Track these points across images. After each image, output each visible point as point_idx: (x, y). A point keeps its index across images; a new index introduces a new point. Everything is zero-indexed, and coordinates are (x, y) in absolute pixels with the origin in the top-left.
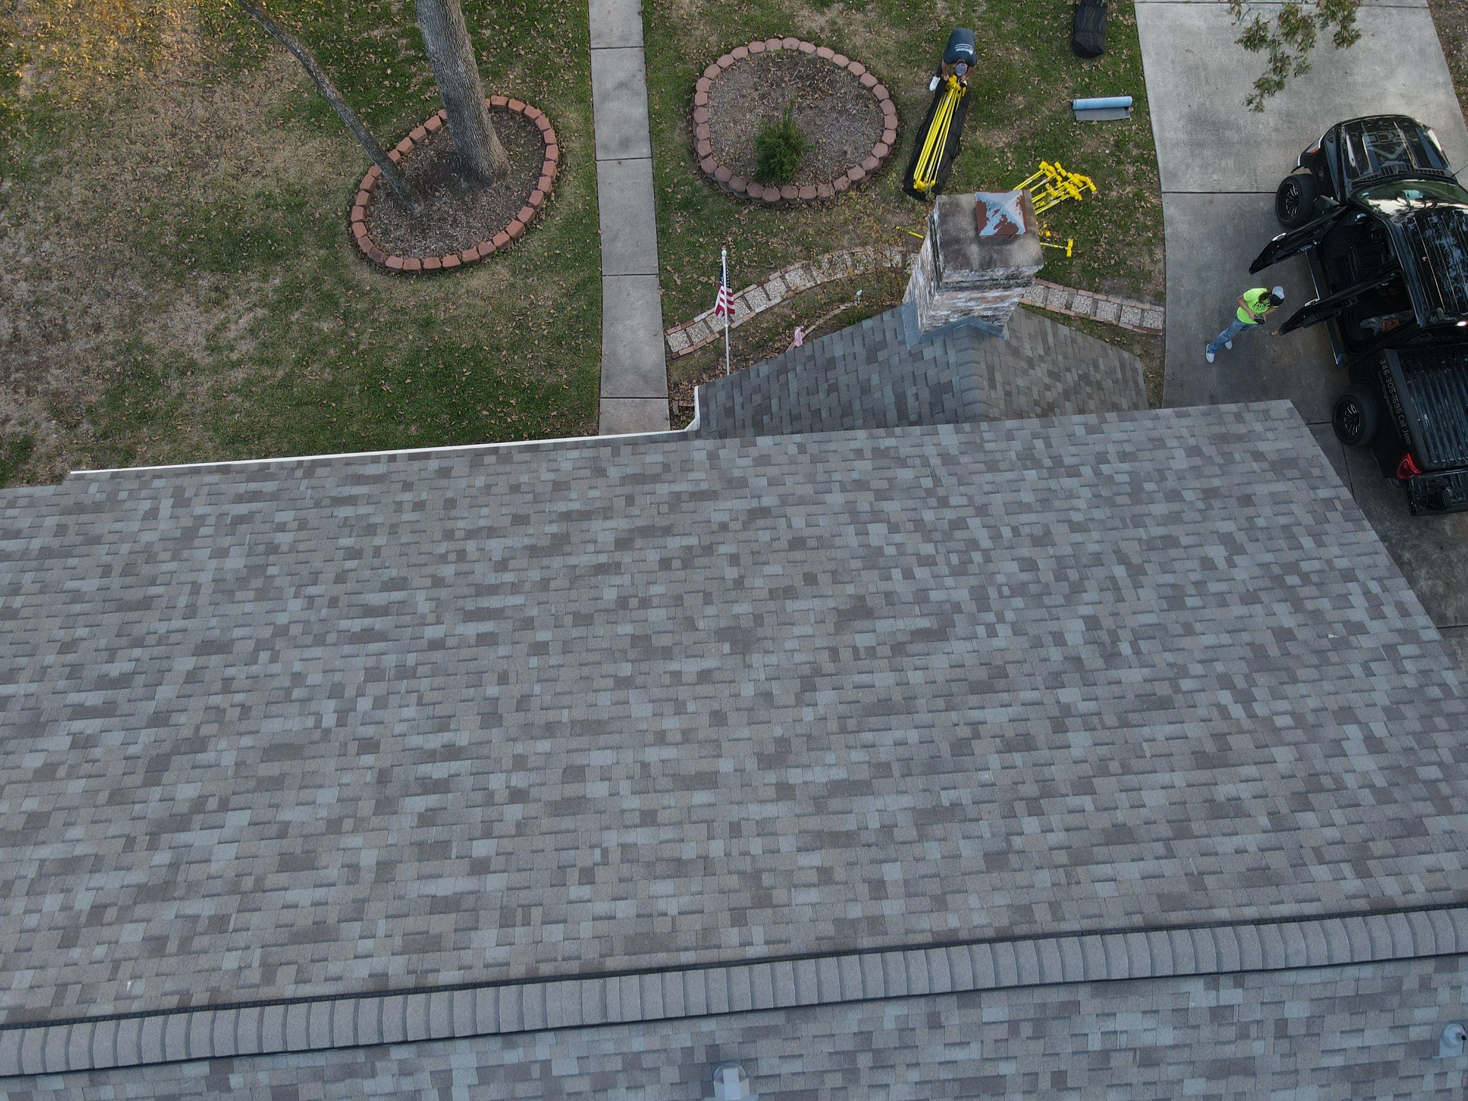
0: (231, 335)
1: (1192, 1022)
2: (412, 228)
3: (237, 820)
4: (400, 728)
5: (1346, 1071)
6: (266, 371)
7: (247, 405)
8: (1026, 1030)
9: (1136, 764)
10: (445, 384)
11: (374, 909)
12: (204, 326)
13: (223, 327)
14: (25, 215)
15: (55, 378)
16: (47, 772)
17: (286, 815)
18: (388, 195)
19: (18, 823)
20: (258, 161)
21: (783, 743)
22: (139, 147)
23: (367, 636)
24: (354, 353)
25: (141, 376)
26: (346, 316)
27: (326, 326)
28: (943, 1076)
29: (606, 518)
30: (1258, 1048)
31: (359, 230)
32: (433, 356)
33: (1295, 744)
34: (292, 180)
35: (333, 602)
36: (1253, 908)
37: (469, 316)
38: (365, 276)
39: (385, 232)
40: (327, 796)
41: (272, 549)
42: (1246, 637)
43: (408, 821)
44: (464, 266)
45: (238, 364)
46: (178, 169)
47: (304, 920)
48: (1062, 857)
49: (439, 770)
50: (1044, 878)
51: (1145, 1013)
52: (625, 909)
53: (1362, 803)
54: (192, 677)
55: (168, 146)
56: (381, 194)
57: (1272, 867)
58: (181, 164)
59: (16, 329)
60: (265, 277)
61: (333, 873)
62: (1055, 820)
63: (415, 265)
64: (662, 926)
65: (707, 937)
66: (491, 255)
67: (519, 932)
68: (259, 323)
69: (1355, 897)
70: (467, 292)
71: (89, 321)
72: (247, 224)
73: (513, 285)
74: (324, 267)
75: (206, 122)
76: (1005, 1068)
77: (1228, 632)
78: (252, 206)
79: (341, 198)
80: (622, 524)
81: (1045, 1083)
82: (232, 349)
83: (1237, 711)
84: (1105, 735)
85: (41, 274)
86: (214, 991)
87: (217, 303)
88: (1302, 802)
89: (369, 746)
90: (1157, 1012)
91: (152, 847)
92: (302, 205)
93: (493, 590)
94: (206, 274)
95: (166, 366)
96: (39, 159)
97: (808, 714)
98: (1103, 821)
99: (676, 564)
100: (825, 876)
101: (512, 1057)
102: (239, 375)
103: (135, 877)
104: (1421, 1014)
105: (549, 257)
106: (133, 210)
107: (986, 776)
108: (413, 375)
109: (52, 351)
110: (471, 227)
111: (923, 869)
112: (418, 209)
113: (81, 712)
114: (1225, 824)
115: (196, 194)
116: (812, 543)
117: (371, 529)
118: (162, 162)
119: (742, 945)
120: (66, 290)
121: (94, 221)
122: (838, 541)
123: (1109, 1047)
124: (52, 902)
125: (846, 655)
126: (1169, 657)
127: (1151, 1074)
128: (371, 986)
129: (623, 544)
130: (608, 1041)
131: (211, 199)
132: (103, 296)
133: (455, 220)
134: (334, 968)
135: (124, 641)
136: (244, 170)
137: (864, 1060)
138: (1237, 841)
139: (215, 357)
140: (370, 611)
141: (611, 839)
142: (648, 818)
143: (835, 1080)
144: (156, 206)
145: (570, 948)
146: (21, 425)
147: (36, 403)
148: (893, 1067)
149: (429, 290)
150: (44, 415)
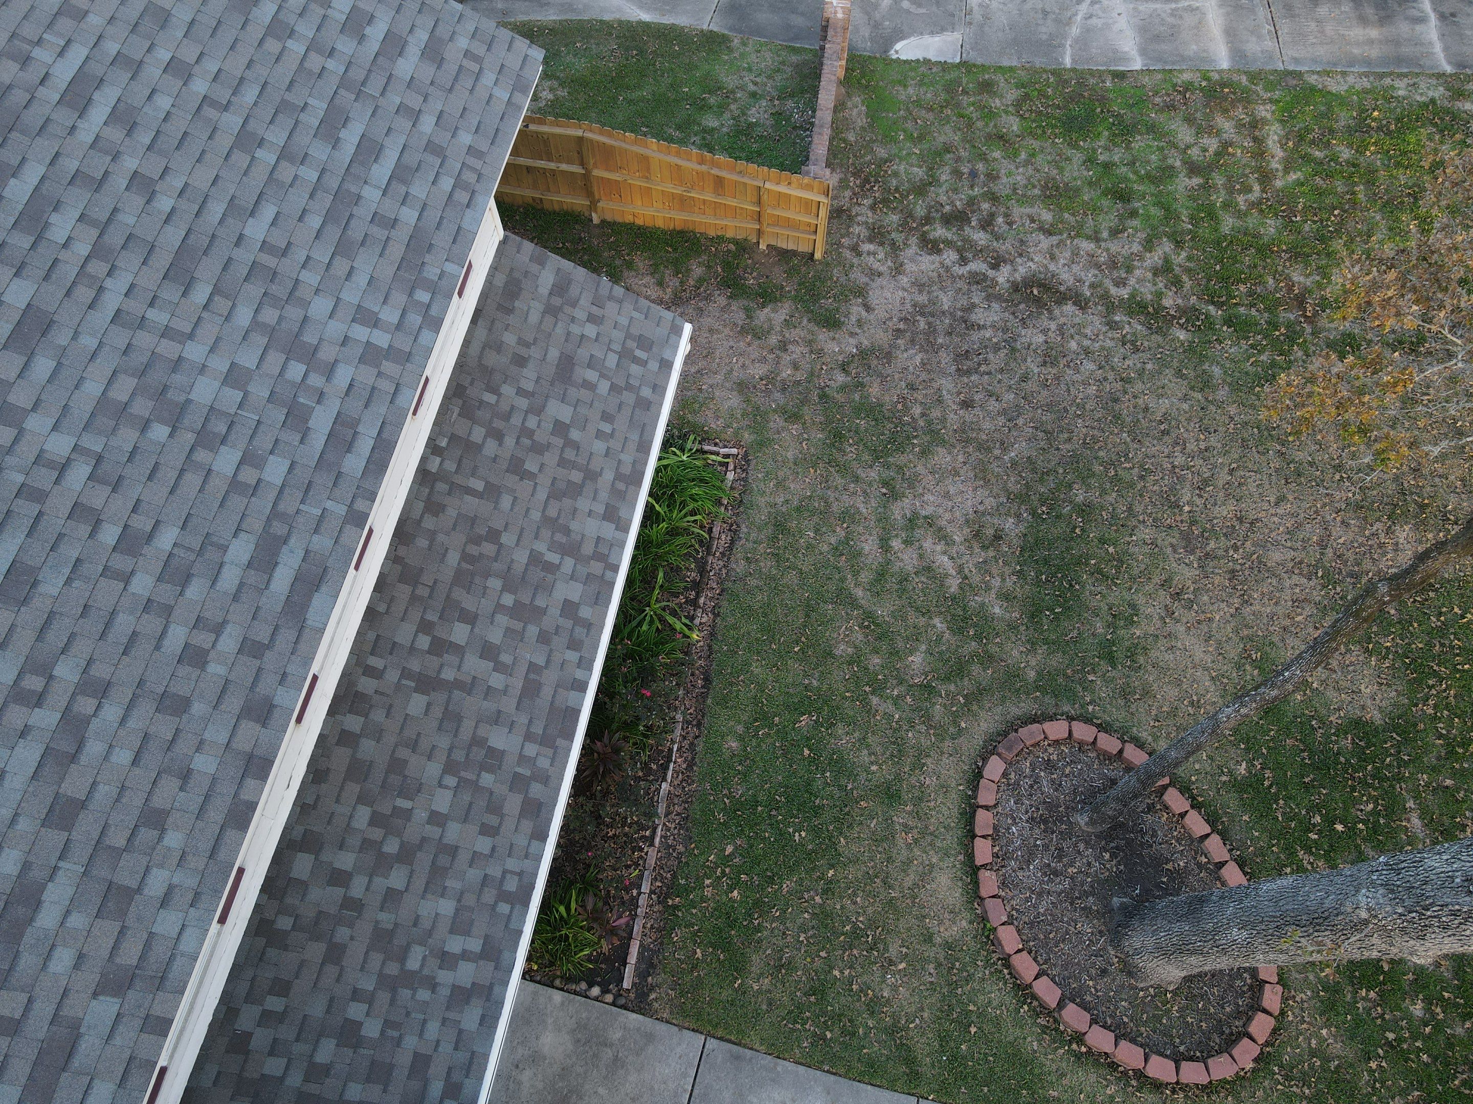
0: (928, 544)
2: (1052, 806)
6: (865, 577)
7: (825, 548)
10: (790, 801)
12: (947, 516)
13: (942, 536)
14: (1137, 350)
15: (909, 358)
20: (1190, 616)
22: (1223, 477)
24: (867, 689)
25: (892, 440)
26: (927, 688)
27: (917, 660)
31: (1057, 729)
32: (837, 793)
34: (1153, 654)
37: (889, 859)
38: (983, 723)
39: (1049, 765)
44: (973, 870)
45: (885, 545)
46: (1185, 517)
55: (1225, 511)
58: (1193, 522)
59: (984, 327)
60: (1006, 597)
63: (986, 796)
66: (984, 916)
68: (939, 579)
70: (932, 866)
71: (977, 397)
72: (1089, 585)
73: (928, 939)
74: (1007, 673)
75: (1260, 562)
78: (1116, 596)
79: (1116, 714)
82: (907, 542)
85: (1049, 357)
87: (977, 535)
92: (1112, 660)
94: (1022, 528)
95: (900, 469)
96: (1217, 371)
102: (869, 546)
105: (967, 1013)
106: (1128, 460)
108: (813, 761)
109: (945, 358)
115: (1146, 533)
117: (177, 577)
118: (1198, 501)
120: (1025, 379)
121: (1117, 417)
131: (1132, 550)
132: (1011, 415)
133: (1056, 873)
136: (1176, 596)
139: (901, 522)
144: (1132, 485)
146: (859, 321)
147: (882, 337)
149: (945, 810)
150: (866, 342)
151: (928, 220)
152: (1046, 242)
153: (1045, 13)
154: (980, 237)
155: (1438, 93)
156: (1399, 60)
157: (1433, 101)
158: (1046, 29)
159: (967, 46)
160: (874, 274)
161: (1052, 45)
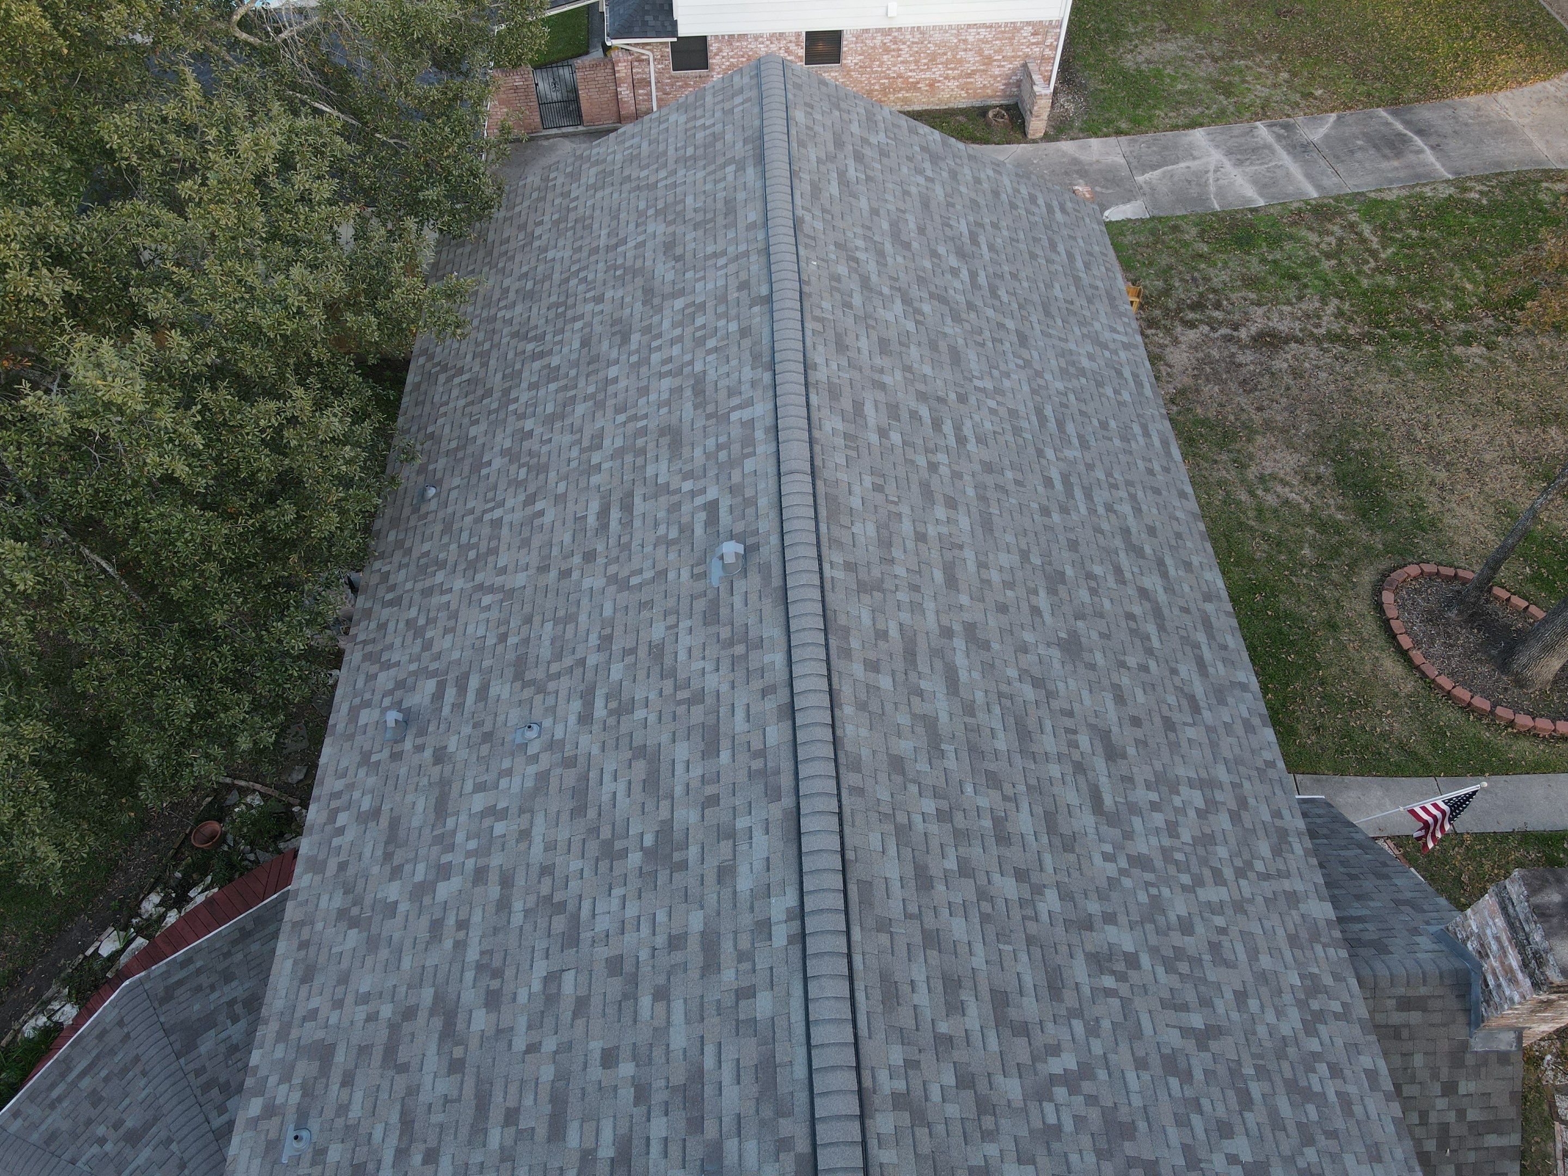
0: (1279, 489)
1: (756, 904)
2: (1430, 612)
3: (910, 326)
4: (977, 418)
5: (697, 1075)
6: (1251, 514)
8: (757, 764)
9: (991, 930)
11: (856, 375)
12: (1282, 472)
13: (1284, 483)
14: (1347, 361)
15: (1211, 390)
16: (934, 254)
17: (913, 348)
18: (1459, 592)
19: (904, 237)
20: (1455, 497)
21: (986, 646)
22: (1436, 421)
23: (1042, 420)
24: (1287, 573)
25: (1225, 437)
26: (1322, 566)
27: (1306, 552)
28: (721, 709)
29: (1165, 589)
30: (728, 975)
31: (1413, 570)
32: (1300, 632)
33: (1025, 1110)
34: (1445, 521)
35: (1065, 406)
36: (861, 967)
37: (1350, 660)
38: (1367, 577)
39: (1417, 591)
40: (927, 369)
41: (1099, 384)
42: (1142, 1125)
43: (913, 404)
44: (1403, 654)
46: (1424, 446)
47: (850, 340)
48: (901, 818)
49: (948, 428)
50: (885, 796)
51: (768, 858)
52: (856, 502)
53: (969, 1148)
54: (1001, 326)
55: (1446, 438)
56: (1457, 586)
57: (900, 1009)
58: (1431, 448)
59: (1247, 364)
60: (1341, 508)
61: (878, 361)
62: (934, 828)
63: (1391, 612)
64: (845, 520)
65: (836, 543)
66: (1424, 676)
67: (840, 442)
68: (1296, 507)
69: (873, 1077)
70: (1377, 658)
71: (1265, 403)
72: (1389, 494)
73: (1396, 695)
74: (1365, 548)
75: (1480, 462)
76: (725, 756)
77: (1145, 1107)
78: (1407, 495)
79: (1441, 557)
80: (1162, 597)
81: (710, 790)
82: (1266, 491)
83: (1055, 1066)
84: (1016, 914)
85: (1296, 373)
86: (810, 295)
87: (1306, 479)
88: (965, 1080)
89: (962, 399)
90: (768, 869)
91: (891, 287)
92: (1423, 530)
93: (1089, 496)
94: (1331, 470)
95: (1239, 451)
96: (1400, 364)
97: (1012, 673)
98: (935, 870)
99: (1133, 625)
100: (882, 635)
101: (759, 434)
102: (1244, 496)
103: (874, 278)
104: (751, 1146)
105: (1440, 728)
106: (1375, 422)
107: (969, 789)
108: (1276, 617)
109: (1233, 386)
110: (1449, 659)
111: (889, 707)
112: (1452, 614)
113: (973, 275)
114: (939, 986)
115: (1405, 459)
116: (1172, 736)
117: (1125, 439)
118: (1428, 436)
119: (831, 562)
120: (1288, 389)
121: (1355, 400)
122: (1178, 759)
123: (738, 836)
124: (860, 243)
125: (1069, 723)
126: (1106, 1024)
127: (711, 878)
128: (809, 362)
129: (1144, 593)
130: (766, 486)
131: (1404, 468)
132: (1291, 409)
133: (1451, 646)
134: (820, 348)
135: (1022, 301)
136: (1442, 488)
137: (740, 649)
138: (922, 988)
139: (1256, 481)
140: (1061, 425)
141: (905, 509)
142: (921, 537)
143: (725, 633)
144: (1384, 435)
145: (830, 464)
146: (1168, 374)
147: (1187, 381)
148: (733, 670)
149: (1369, 627)
150: (1179, 386)
151: (1179, 310)
152: (1260, 311)
153: (1189, 182)
154: (1216, 314)
155: (1452, 190)
156: (1418, 176)
157: (1450, 195)
158: (1194, 191)
159: (1150, 208)
160: (1163, 346)
161: (1202, 199)
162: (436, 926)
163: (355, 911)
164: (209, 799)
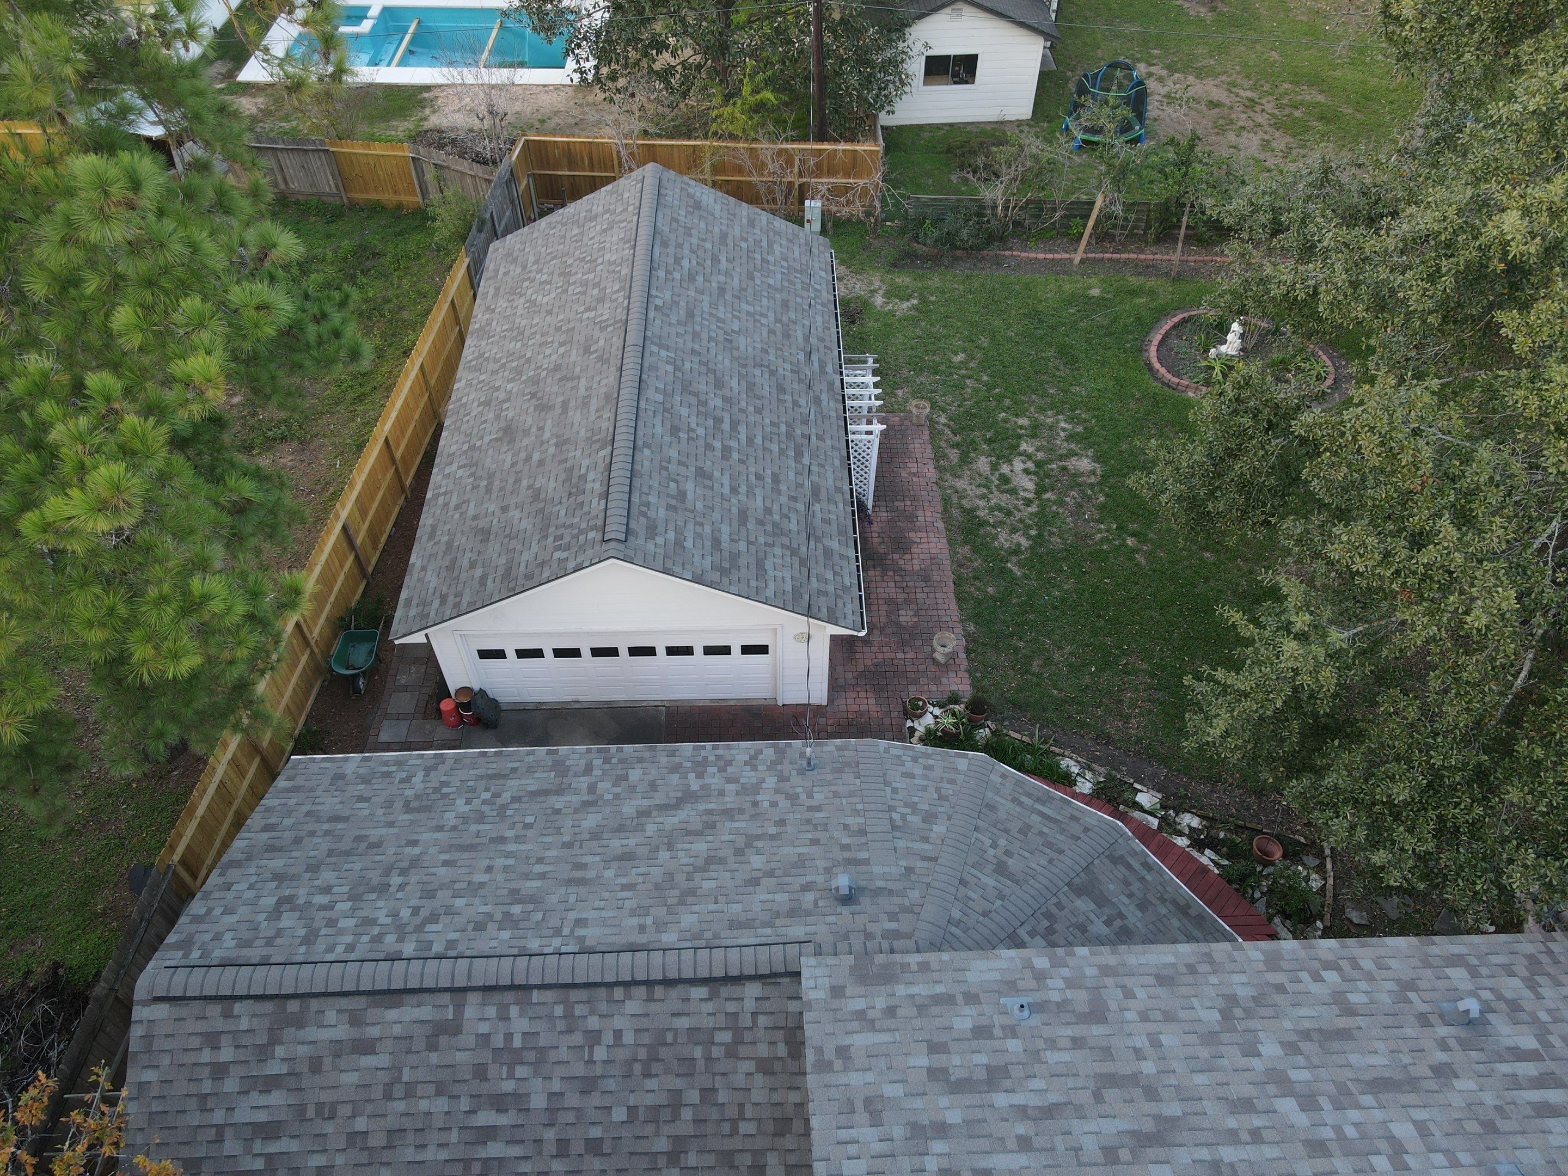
162: (1245, 1105)
163: (1238, 1012)
164: (1302, 840)
